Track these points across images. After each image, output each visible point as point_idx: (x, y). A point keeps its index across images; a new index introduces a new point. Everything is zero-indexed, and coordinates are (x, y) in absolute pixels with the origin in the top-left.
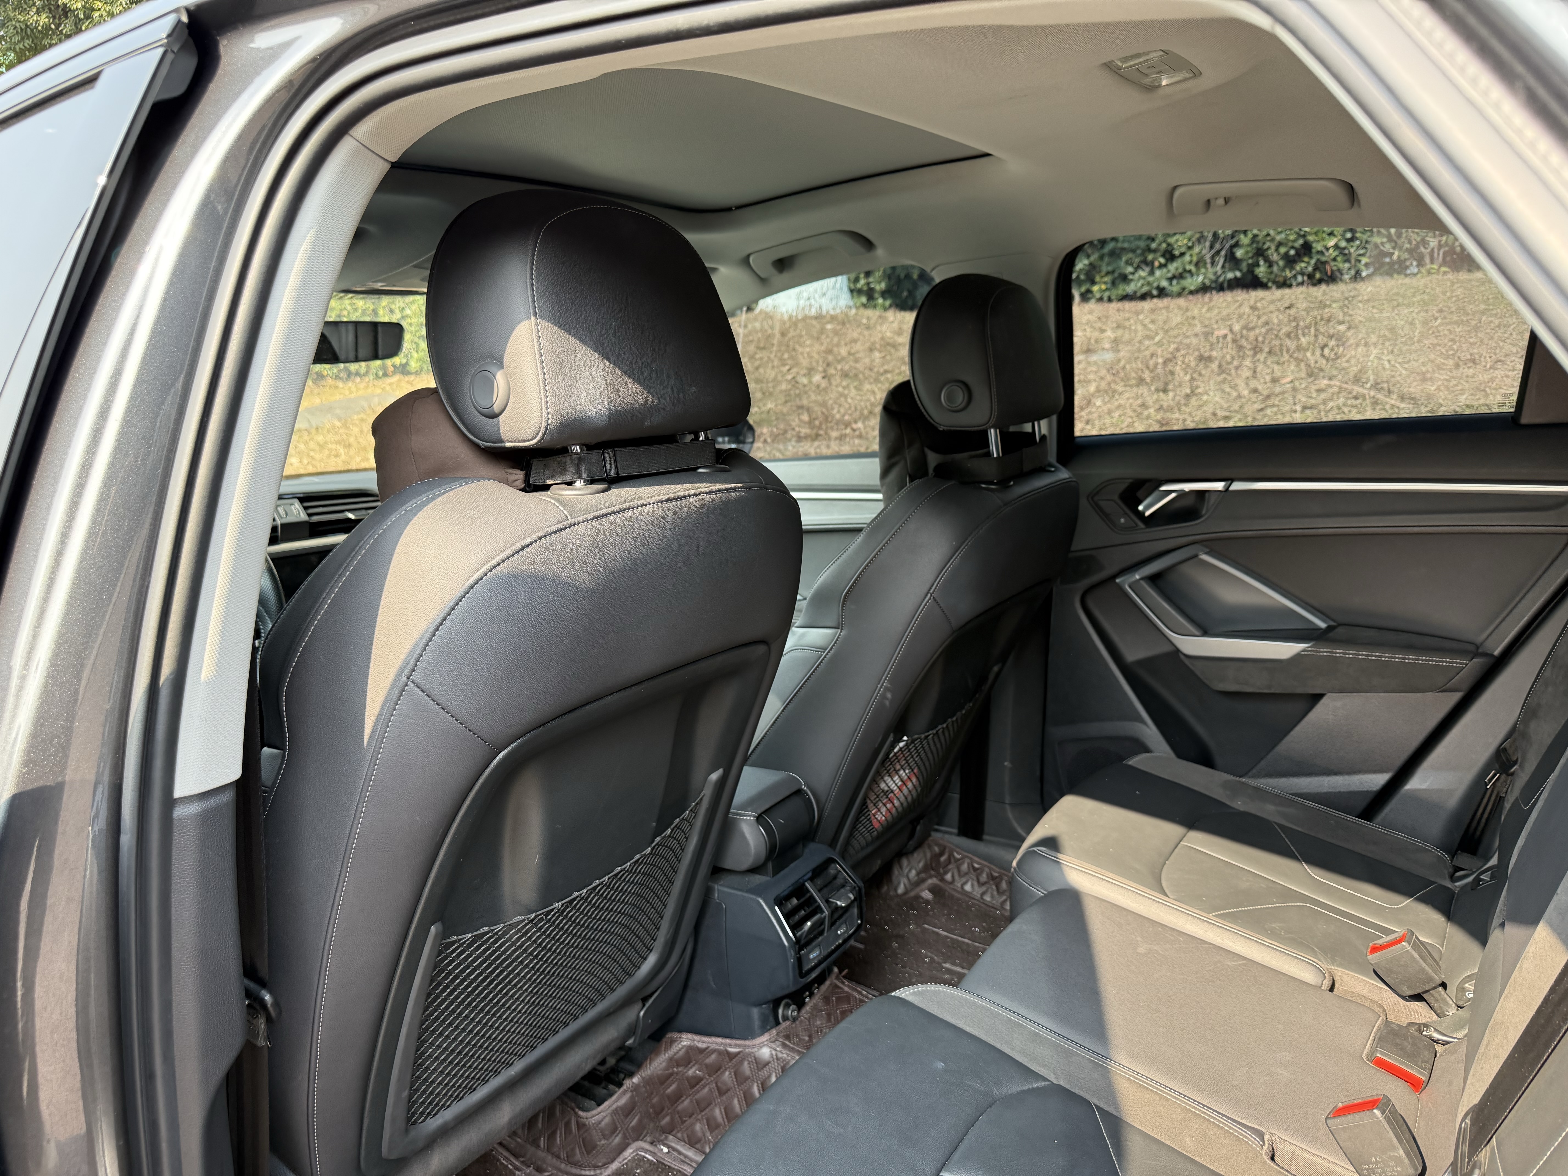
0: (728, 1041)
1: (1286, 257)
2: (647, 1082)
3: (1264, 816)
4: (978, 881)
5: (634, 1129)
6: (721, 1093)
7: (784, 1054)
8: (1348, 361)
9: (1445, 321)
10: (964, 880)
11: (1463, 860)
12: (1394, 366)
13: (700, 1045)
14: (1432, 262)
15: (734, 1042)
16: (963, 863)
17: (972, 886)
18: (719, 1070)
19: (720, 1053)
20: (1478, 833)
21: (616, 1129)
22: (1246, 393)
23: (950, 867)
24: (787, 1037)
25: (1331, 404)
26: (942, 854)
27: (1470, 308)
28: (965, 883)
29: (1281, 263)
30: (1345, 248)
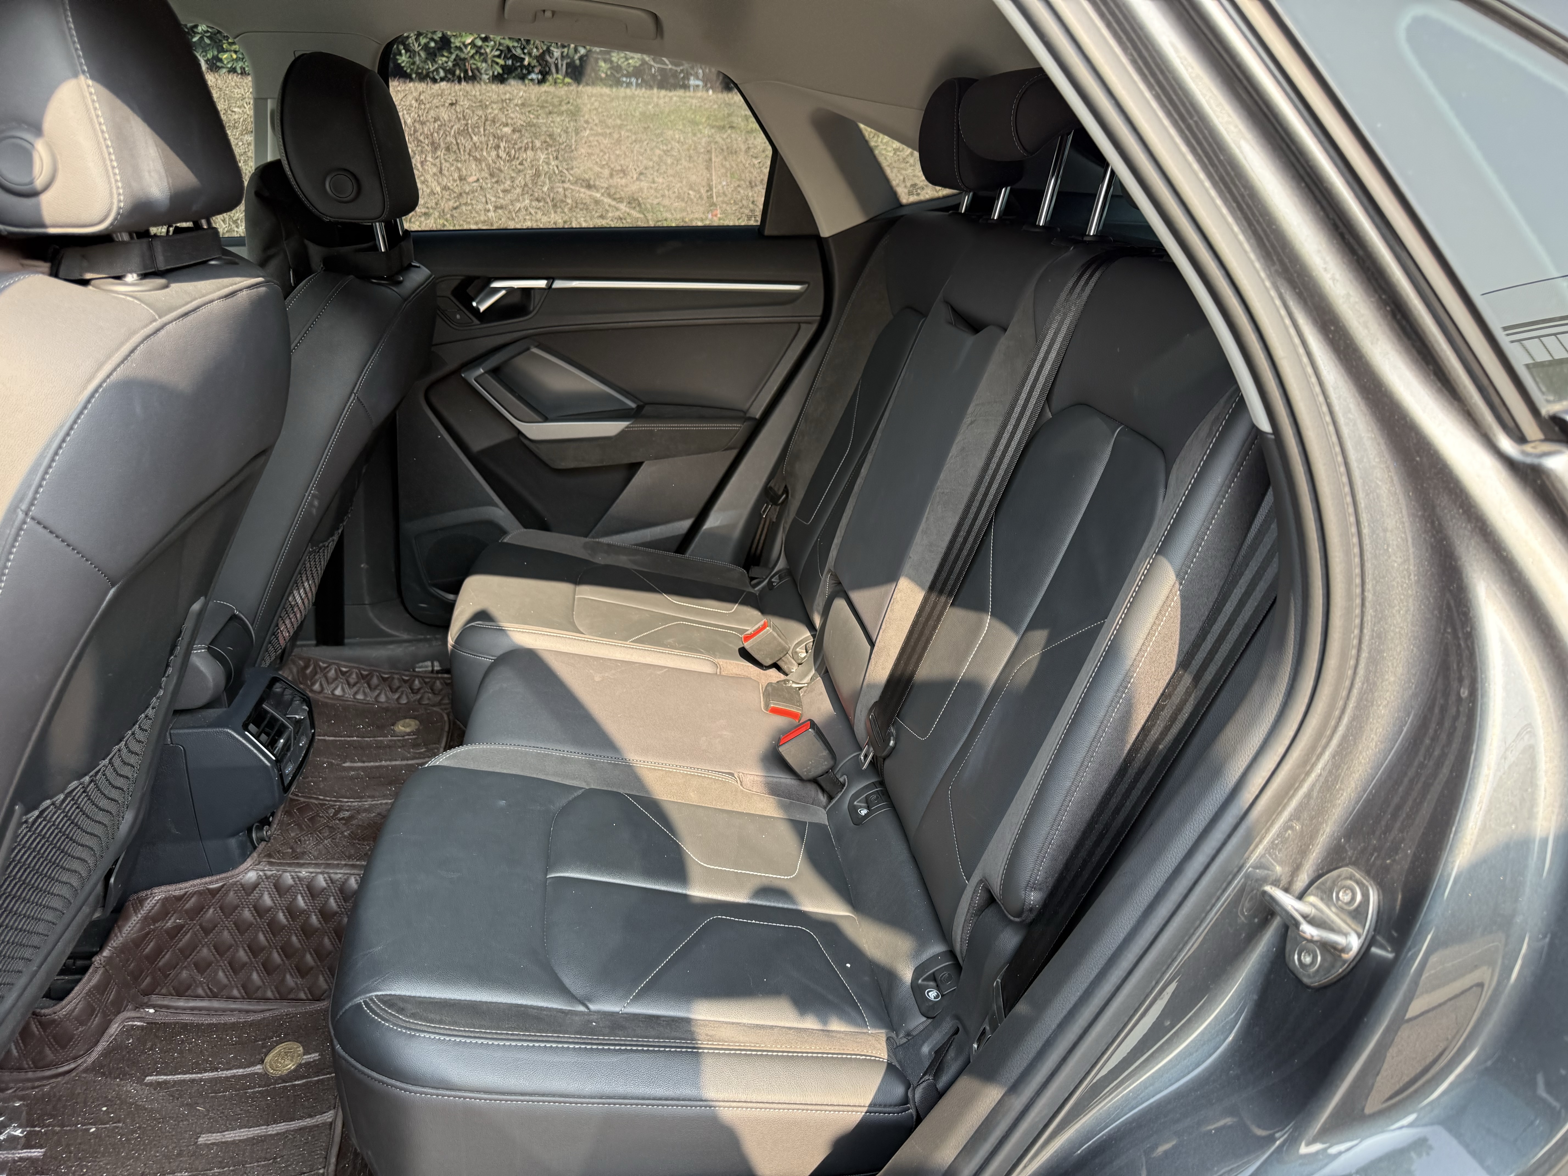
0: (207, 879)
1: (426, 47)
2: (123, 949)
3: (621, 565)
4: (349, 684)
5: (113, 1003)
6: (207, 931)
7: (272, 871)
8: (521, 164)
9: (593, 132)
10: (333, 686)
11: (755, 571)
12: (561, 172)
13: (177, 893)
14: (557, 72)
15: (214, 878)
16: (331, 670)
17: (343, 689)
18: (202, 910)
19: (200, 893)
20: (759, 551)
21: (93, 1010)
22: (438, 189)
23: (317, 677)
24: (269, 856)
25: (518, 205)
26: (306, 667)
27: (610, 122)
28: (335, 689)
29: (423, 54)
30: (480, 47)
